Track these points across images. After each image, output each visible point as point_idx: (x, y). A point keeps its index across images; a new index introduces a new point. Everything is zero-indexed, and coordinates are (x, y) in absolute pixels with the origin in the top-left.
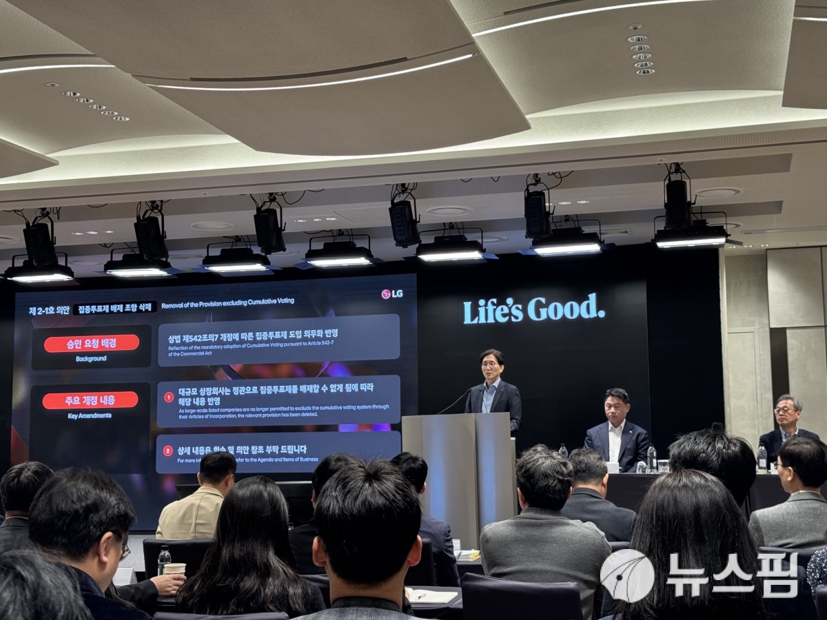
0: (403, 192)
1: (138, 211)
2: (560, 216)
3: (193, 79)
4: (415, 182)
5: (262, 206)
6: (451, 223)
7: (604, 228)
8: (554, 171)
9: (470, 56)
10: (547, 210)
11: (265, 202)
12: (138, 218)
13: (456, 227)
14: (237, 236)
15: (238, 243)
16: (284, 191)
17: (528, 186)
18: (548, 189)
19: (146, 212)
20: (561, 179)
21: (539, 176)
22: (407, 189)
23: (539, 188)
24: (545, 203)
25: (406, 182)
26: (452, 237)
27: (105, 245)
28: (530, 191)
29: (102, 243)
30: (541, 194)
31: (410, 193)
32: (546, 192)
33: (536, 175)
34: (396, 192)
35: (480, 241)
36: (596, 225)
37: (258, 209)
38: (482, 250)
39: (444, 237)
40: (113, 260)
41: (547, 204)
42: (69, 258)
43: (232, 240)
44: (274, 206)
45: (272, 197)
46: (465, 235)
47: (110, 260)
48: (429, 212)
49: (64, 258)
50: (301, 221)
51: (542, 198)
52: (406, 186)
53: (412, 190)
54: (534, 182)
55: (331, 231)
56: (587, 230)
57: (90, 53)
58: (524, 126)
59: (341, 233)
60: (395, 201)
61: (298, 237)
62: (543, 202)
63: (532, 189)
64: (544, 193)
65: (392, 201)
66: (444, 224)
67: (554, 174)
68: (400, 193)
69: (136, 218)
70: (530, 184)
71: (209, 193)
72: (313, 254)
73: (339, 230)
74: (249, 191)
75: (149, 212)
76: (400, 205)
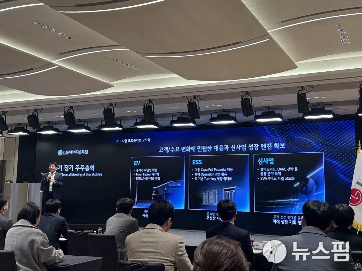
0: (247, 94)
1: (144, 103)
2: (316, 103)
3: (158, 53)
4: (252, 90)
5: (191, 101)
6: (269, 106)
7: (334, 107)
8: (310, 85)
9: (268, 40)
10: (307, 101)
11: (192, 99)
13: (271, 108)
14: (183, 112)
15: (184, 115)
16: (199, 95)
17: (299, 91)
18: (308, 92)
19: (147, 103)
20: (313, 88)
21: (304, 87)
22: (248, 93)
23: (304, 92)
24: (306, 98)
25: (248, 90)
26: (269, 112)
27: (134, 116)
28: (300, 93)
30: (305, 94)
31: (249, 95)
32: (307, 94)
33: (303, 87)
35: (281, 113)
37: (189, 102)
38: (282, 117)
39: (266, 112)
40: (137, 122)
41: (307, 98)
42: (121, 121)
43: (181, 114)
44: (195, 101)
45: (195, 97)
46: (275, 111)
47: (136, 122)
48: (257, 102)
49: (120, 121)
50: (207, 106)
51: (305, 96)
52: (248, 92)
53: (250, 93)
54: (302, 89)
55: (220, 110)
56: (327, 108)
57: (119, 45)
58: (295, 67)
59: (224, 111)
60: (243, 98)
61: (205, 113)
63: (300, 92)
64: (306, 94)
65: (242, 98)
66: (266, 107)
68: (245, 95)
69: (143, 106)
70: (300, 90)
71: (170, 96)
72: (213, 119)
73: (223, 110)
74: (185, 95)
75: (148, 103)
76: (245, 100)
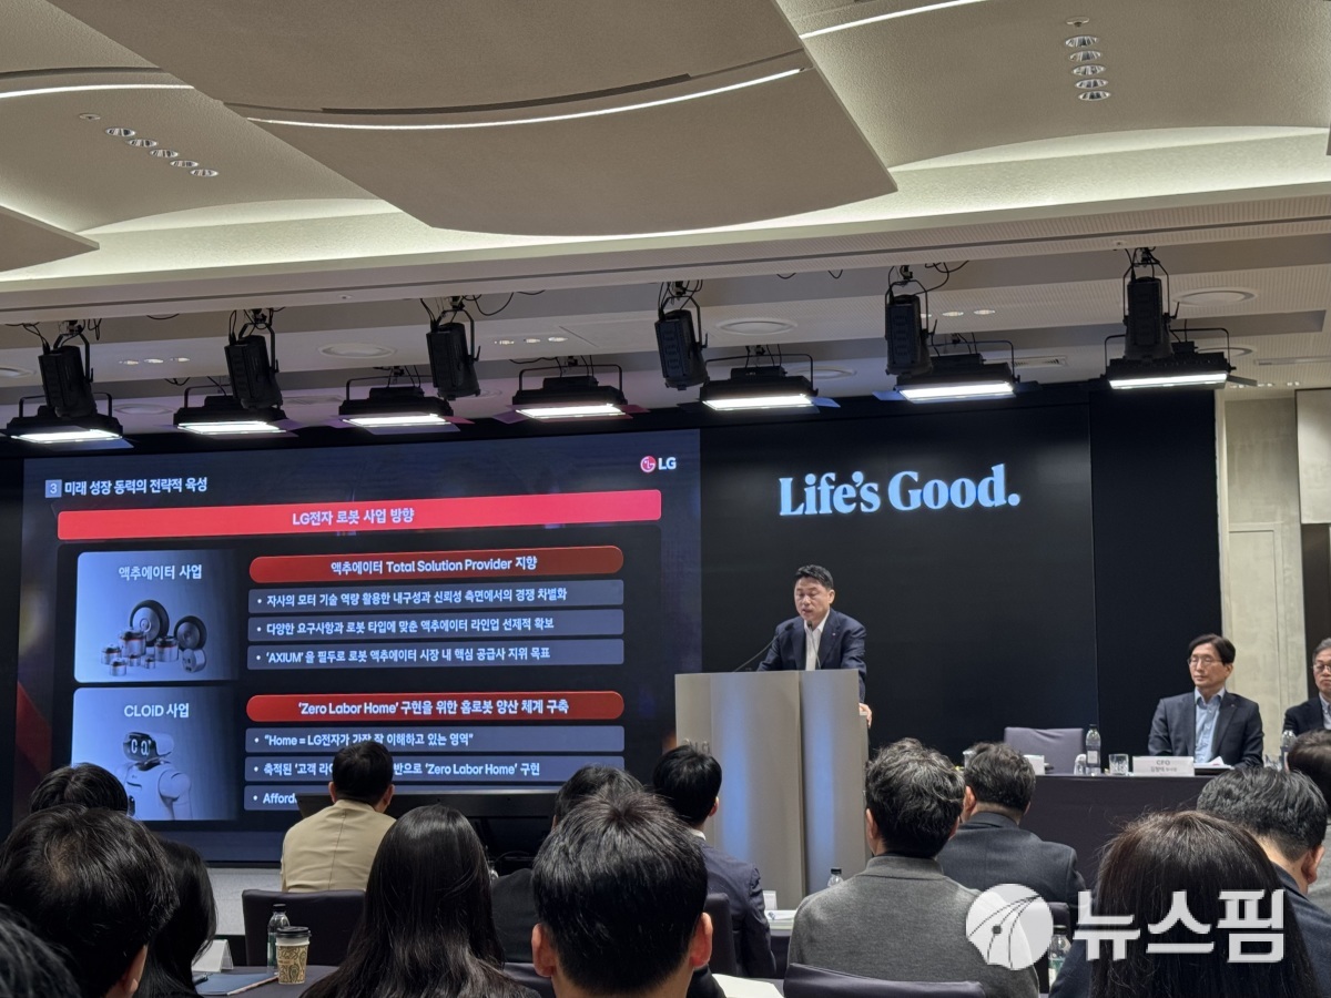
0: (680, 295)
1: (232, 326)
2: (945, 335)
3: (326, 111)
4: (699, 278)
5: (440, 319)
6: (758, 346)
7: (1018, 354)
8: (936, 262)
9: (796, 70)
10: (924, 326)
11: (444, 312)
12: (232, 338)
13: (767, 353)
14: (396, 367)
15: (399, 378)
16: (477, 293)
17: (891, 286)
18: (926, 292)
19: (245, 327)
20: (950, 276)
21: (910, 270)
22: (685, 290)
23: (910, 290)
24: (919, 314)
25: (684, 279)
26: (761, 371)
27: (176, 382)
28: (895, 295)
29: (170, 377)
30: (914, 299)
31: (690, 297)
32: (922, 297)
33: (906, 268)
34: (668, 295)
35: (807, 375)
36: (1007, 349)
37: (434, 324)
38: (812, 393)
39: (747, 370)
40: (189, 406)
41: (923, 316)
42: (114, 402)
43: (388, 373)
44: (460, 318)
45: (458, 304)
46: (783, 366)
47: (183, 406)
48: (721, 329)
49: (107, 402)
50: (506, 342)
51: (915, 305)
52: (684, 285)
53: (693, 292)
54: (901, 279)
55: (556, 358)
56: (990, 358)
57: (151, 65)
58: (885, 186)
59: (573, 362)
60: (666, 311)
61: (500, 369)
62: (916, 313)
63: (898, 292)
64: (918, 299)
65: (661, 311)
66: (747, 347)
67: (935, 265)
68: (673, 297)
69: (227, 338)
70: (895, 283)
71: (352, 298)
72: (524, 398)
73: (571, 357)
74: (416, 294)
75: (250, 328)
76: (673, 318)
